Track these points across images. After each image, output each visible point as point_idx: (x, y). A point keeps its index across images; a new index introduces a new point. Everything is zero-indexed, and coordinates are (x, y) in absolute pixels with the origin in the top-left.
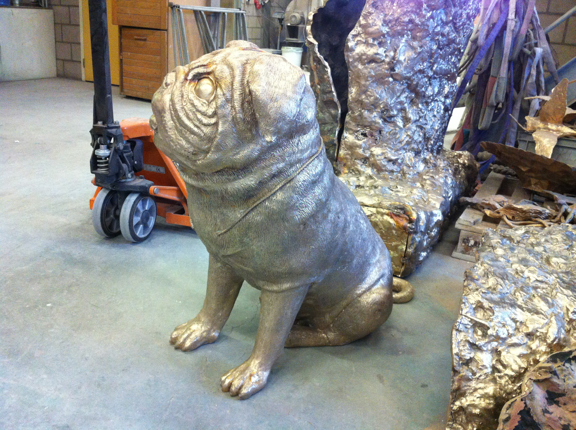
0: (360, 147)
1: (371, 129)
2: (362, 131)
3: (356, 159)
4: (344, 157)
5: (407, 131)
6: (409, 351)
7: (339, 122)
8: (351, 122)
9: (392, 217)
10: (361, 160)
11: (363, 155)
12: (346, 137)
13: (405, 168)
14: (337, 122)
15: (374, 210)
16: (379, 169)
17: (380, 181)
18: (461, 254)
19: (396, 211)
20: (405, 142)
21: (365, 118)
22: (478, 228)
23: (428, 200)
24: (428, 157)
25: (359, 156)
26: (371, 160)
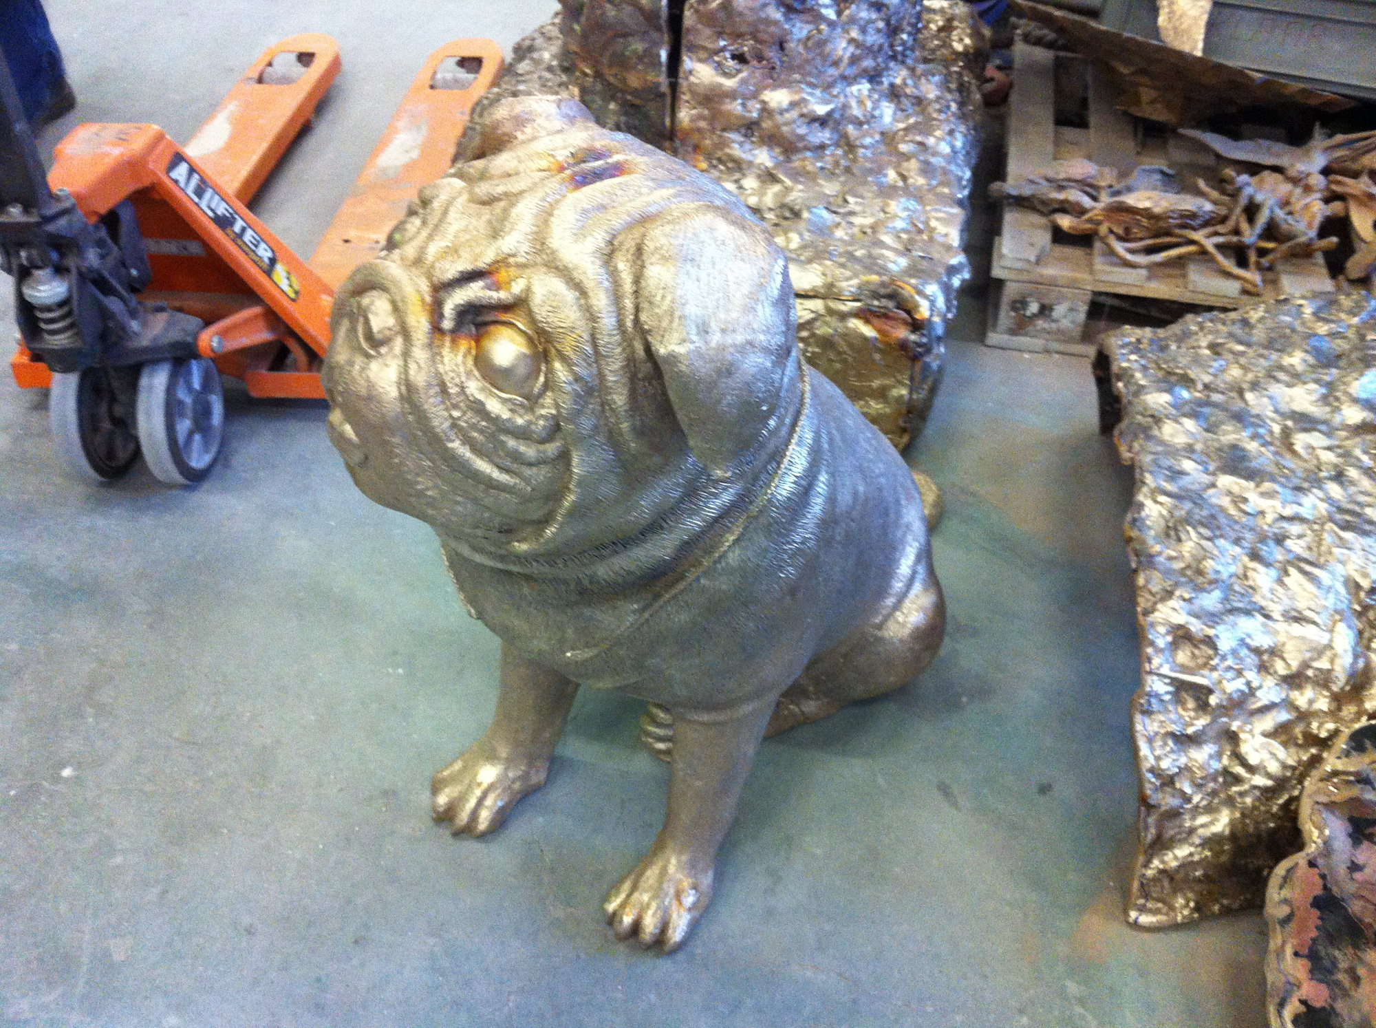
0: (732, 95)
1: (757, 40)
2: (732, 48)
3: (724, 130)
4: (693, 125)
5: (847, 27)
6: (983, 691)
7: (665, 29)
8: (700, 26)
9: (867, 321)
10: (738, 130)
11: (743, 117)
12: (691, 72)
13: (851, 129)
14: (658, 29)
15: (817, 305)
16: (788, 147)
17: (800, 187)
18: (1006, 337)
19: (876, 303)
20: (846, 61)
21: (740, 14)
22: (1049, 271)
23: (926, 223)
24: (898, 81)
25: (734, 120)
26: (764, 125)
